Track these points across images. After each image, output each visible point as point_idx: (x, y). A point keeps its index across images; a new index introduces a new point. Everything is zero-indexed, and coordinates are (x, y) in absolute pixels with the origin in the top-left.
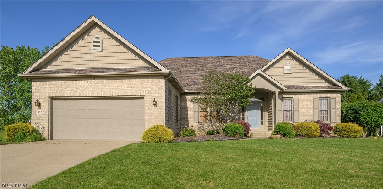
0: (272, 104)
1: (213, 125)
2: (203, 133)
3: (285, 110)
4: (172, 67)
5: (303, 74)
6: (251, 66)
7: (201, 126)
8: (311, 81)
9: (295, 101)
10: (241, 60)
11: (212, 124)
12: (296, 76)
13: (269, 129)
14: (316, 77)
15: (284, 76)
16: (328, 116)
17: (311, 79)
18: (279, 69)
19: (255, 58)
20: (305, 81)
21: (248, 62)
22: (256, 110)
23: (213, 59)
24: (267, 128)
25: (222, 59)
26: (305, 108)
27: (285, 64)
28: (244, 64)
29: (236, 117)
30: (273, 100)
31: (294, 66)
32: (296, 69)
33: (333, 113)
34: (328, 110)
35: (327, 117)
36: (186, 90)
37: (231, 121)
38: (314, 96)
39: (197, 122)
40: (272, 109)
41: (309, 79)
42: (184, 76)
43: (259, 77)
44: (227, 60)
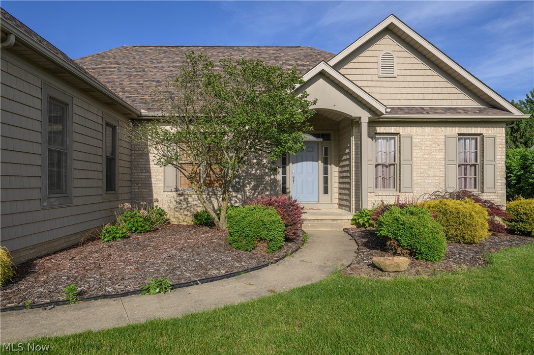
0: (350, 148)
1: (210, 197)
2: (186, 215)
3: (380, 162)
4: (127, 62)
5: (420, 78)
6: (301, 65)
7: (182, 198)
8: (440, 96)
9: (405, 142)
10: (280, 54)
11: (208, 194)
12: (406, 84)
13: (340, 205)
14: (451, 86)
15: (378, 84)
16: (475, 178)
17: (439, 90)
18: (368, 66)
19: (309, 50)
20: (426, 96)
21: (294, 57)
22: (313, 161)
23: (222, 50)
24: (336, 201)
25: (241, 51)
26: (425, 159)
27: (380, 54)
28: (286, 60)
29: (267, 178)
30: (353, 139)
31: (402, 60)
32: (405, 66)
33: (488, 170)
34: (475, 165)
35: (473, 180)
36: (143, 111)
37: (255, 188)
38: (446, 130)
39: (173, 190)
40: (349, 159)
41: (435, 90)
42: (148, 81)
43: (321, 82)
44: (250, 53)
